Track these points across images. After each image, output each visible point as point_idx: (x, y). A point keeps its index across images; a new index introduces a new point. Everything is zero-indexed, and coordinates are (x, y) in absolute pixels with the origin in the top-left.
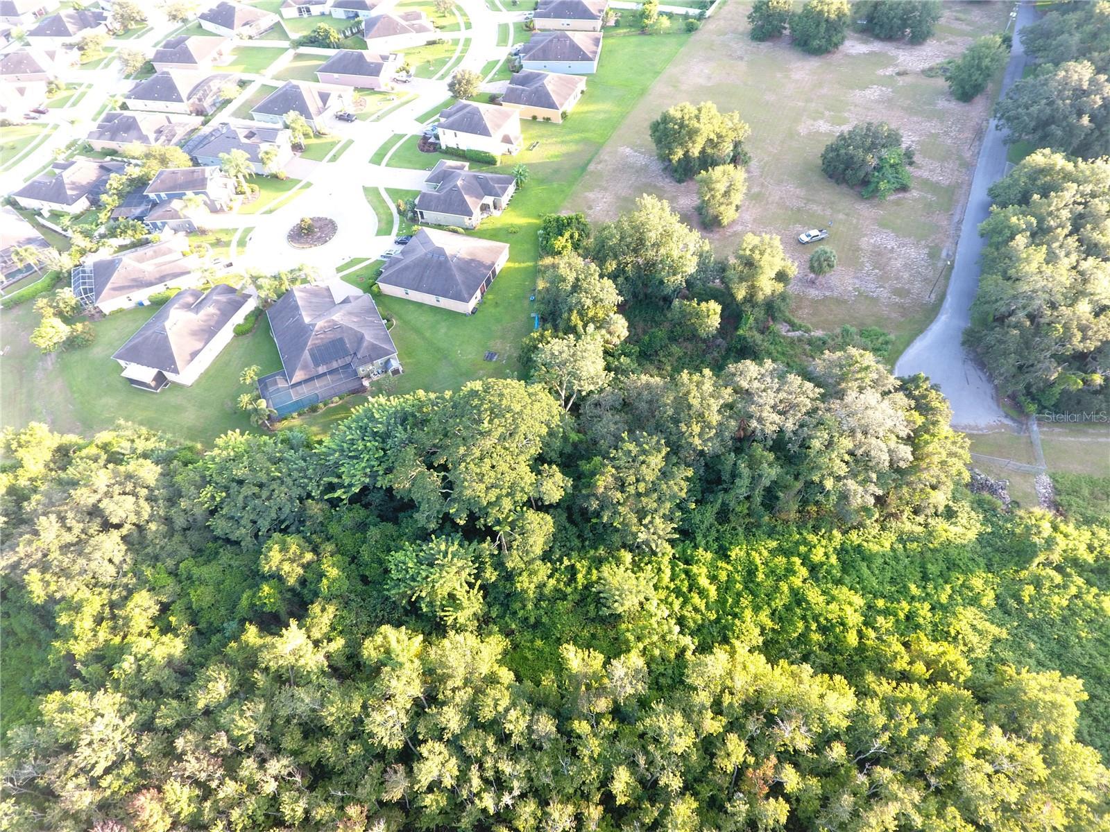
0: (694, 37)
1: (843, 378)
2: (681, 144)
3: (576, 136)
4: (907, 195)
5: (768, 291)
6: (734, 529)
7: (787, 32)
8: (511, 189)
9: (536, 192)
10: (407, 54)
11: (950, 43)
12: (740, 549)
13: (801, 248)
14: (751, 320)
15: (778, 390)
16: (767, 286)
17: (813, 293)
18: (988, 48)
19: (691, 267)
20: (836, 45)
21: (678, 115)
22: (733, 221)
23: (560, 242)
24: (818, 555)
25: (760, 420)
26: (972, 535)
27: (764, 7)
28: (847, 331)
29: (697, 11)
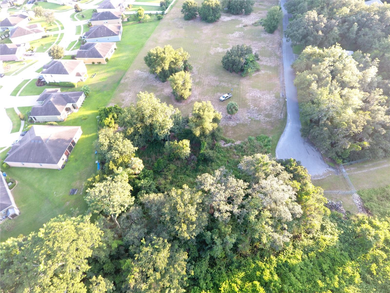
0: (161, 22)
1: (256, 170)
2: (159, 65)
3: (114, 68)
4: (260, 73)
5: (211, 128)
6: (220, 269)
7: (198, 16)
8: (82, 98)
9: (96, 97)
11: (259, 13)
12: (226, 284)
13: (222, 103)
14: (206, 144)
16: (209, 126)
17: (231, 123)
18: (275, 11)
19: (170, 125)
20: (218, 18)
21: (155, 52)
22: (190, 96)
23: (107, 121)
24: (267, 277)
27: (187, 6)
28: (251, 139)
29: (161, 12)
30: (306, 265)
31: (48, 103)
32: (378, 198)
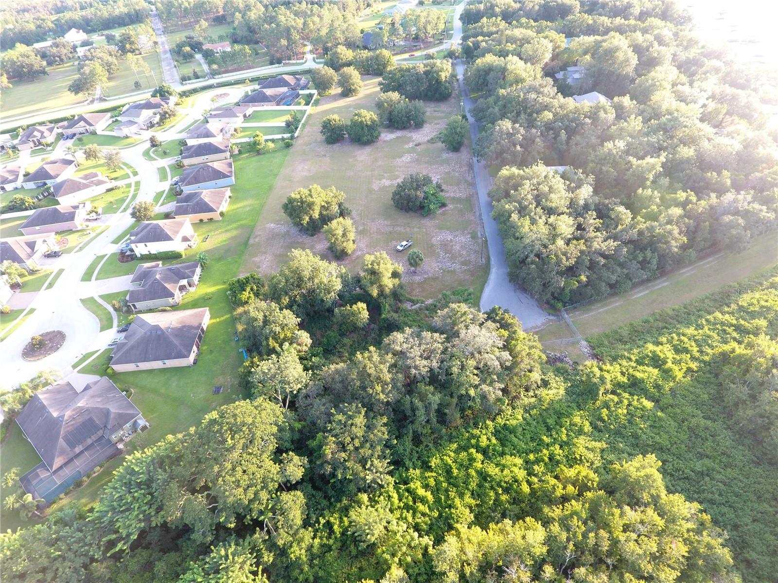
0: (291, 150)
1: (454, 324)
2: (306, 213)
3: (234, 225)
4: (447, 208)
5: (391, 286)
6: (427, 446)
7: (346, 136)
8: (198, 270)
9: (217, 267)
10: (92, 201)
11: (436, 124)
12: (436, 459)
13: (400, 254)
14: (387, 306)
15: (420, 345)
16: (389, 283)
17: (417, 278)
18: (457, 122)
19: (338, 286)
20: (377, 137)
21: (298, 196)
22: (354, 250)
23: (245, 295)
24: (484, 441)
25: (416, 367)
26: (562, 391)
27: (328, 125)
28: (446, 295)
29: (289, 135)
30: (528, 424)
31: (153, 283)
32: (609, 342)
